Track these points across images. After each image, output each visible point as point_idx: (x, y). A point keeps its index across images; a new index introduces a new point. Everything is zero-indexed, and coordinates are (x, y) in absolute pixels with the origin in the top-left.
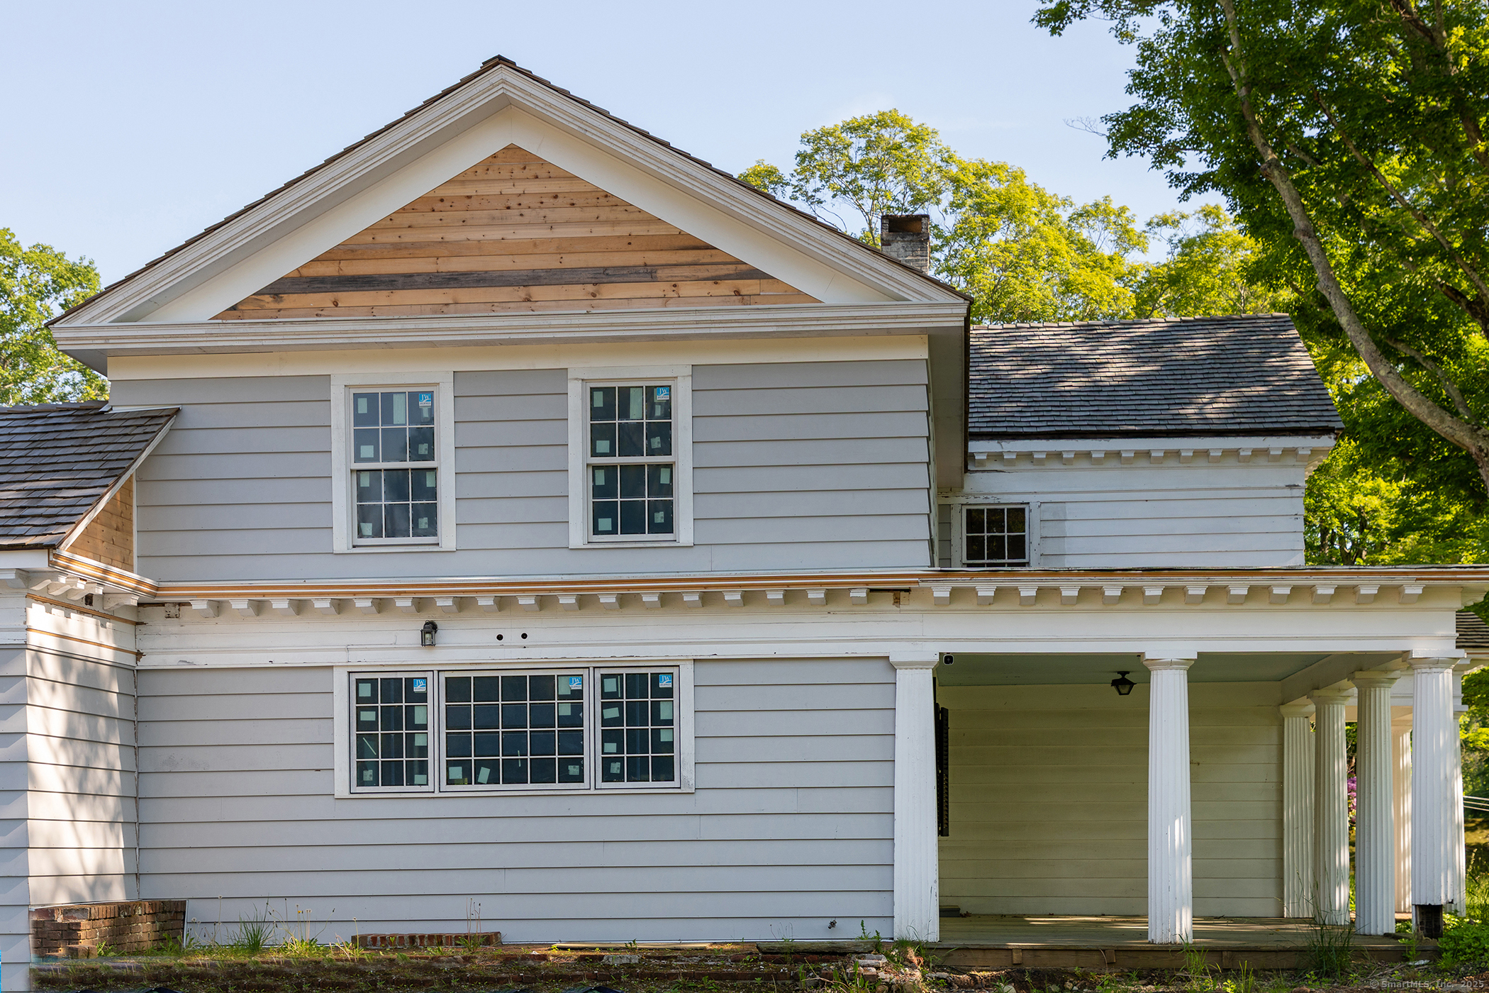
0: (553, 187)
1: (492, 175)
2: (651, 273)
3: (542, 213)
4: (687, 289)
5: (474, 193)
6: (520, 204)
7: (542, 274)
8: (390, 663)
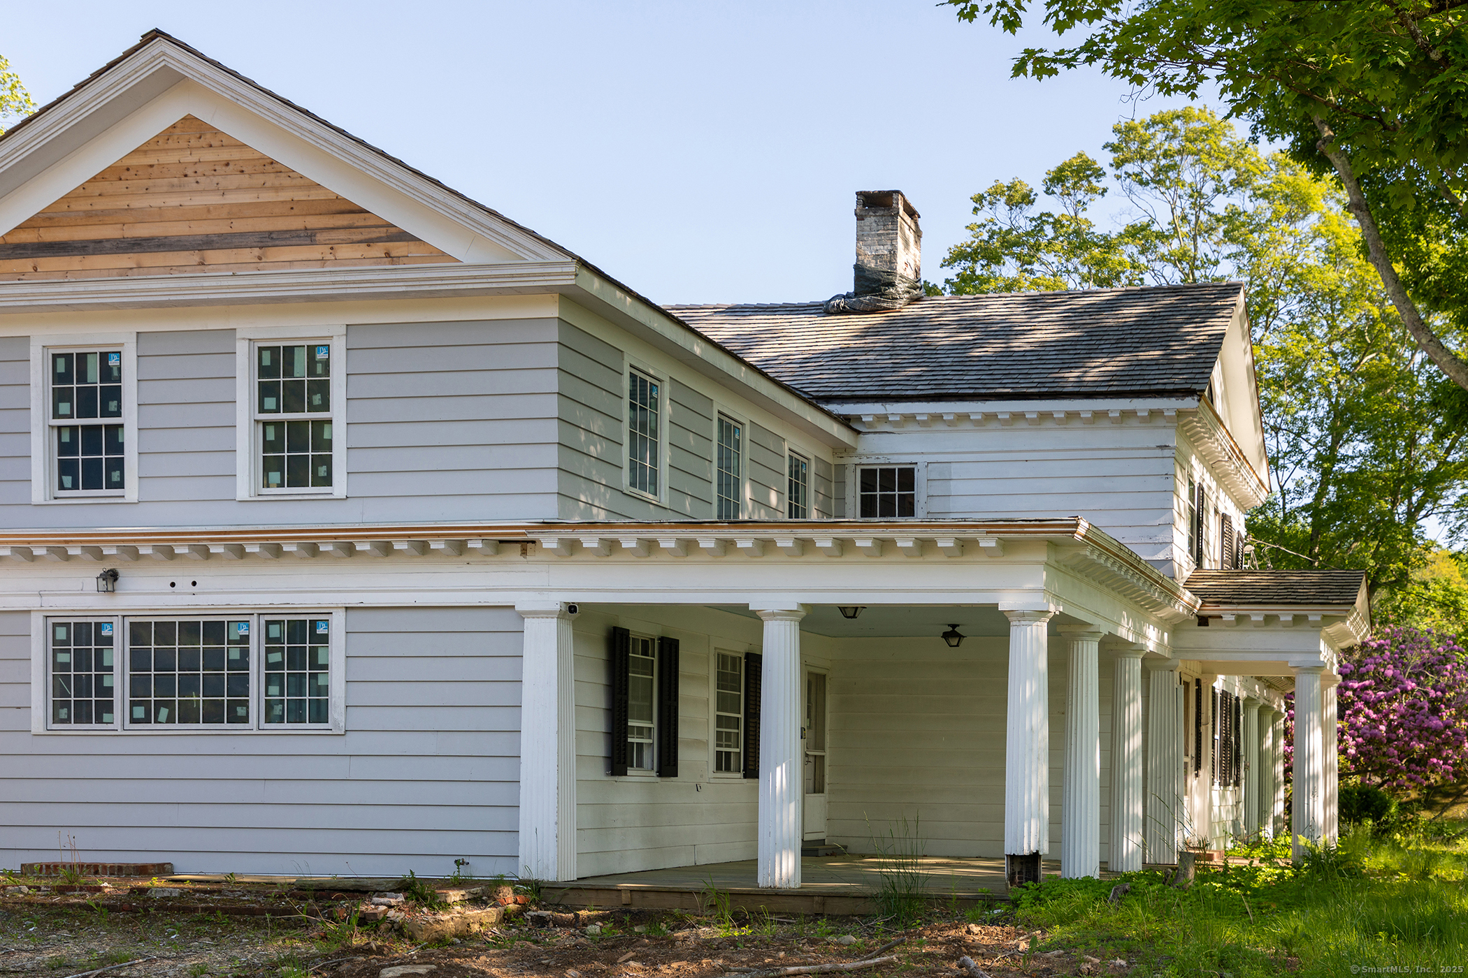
0: (225, 155)
1: (171, 144)
2: (311, 236)
3: (216, 180)
4: (345, 252)
5: (156, 162)
6: (196, 172)
7: (215, 239)
8: (78, 608)
